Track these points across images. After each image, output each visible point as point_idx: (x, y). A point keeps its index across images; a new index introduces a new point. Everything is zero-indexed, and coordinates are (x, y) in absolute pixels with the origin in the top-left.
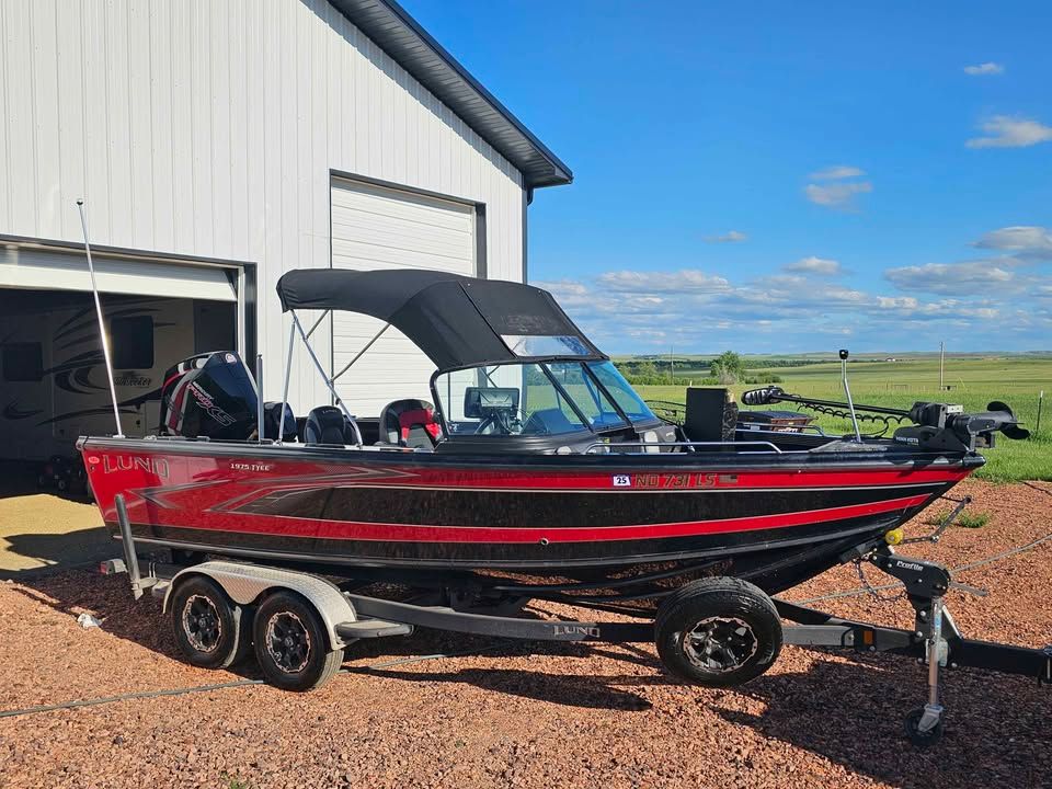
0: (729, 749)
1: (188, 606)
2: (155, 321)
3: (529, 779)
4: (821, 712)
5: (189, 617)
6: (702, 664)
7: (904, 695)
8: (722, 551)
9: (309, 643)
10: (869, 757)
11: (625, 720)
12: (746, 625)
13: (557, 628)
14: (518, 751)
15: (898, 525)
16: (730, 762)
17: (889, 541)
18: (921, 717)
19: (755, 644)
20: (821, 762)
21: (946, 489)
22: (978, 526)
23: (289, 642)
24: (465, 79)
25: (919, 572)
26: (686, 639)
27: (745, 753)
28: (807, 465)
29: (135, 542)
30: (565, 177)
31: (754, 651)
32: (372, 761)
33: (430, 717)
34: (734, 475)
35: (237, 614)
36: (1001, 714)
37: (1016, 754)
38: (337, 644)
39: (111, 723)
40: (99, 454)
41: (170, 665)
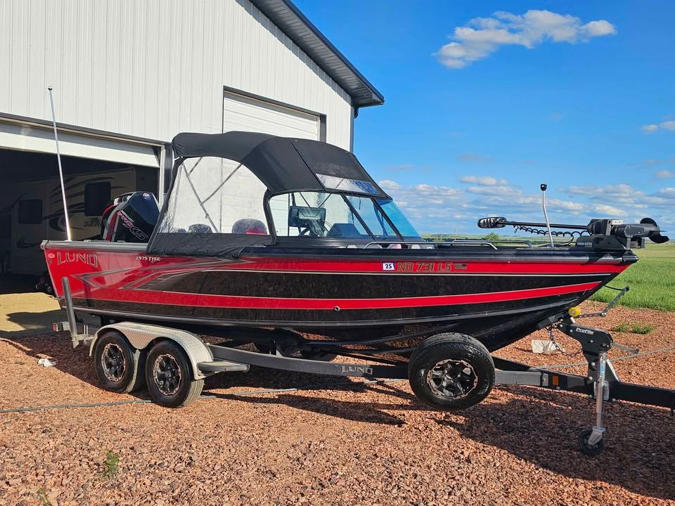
0: (456, 451)
1: (106, 351)
2: (112, 186)
3: (315, 463)
4: (523, 432)
5: (106, 358)
6: (440, 393)
7: (582, 425)
8: (456, 317)
9: (180, 375)
10: (553, 460)
11: (388, 432)
12: (469, 366)
13: (344, 367)
14: (312, 447)
15: (577, 303)
16: (456, 459)
17: (571, 314)
18: (590, 435)
19: (476, 380)
20: (519, 461)
21: (610, 278)
22: (645, 333)
23: (168, 374)
24: (314, 32)
25: (591, 335)
26: (429, 375)
27: (466, 454)
28: (514, 258)
29: (75, 311)
30: (379, 100)
31: (475, 385)
32: (212, 449)
33: (257, 425)
34: (464, 263)
35: (136, 356)
36: (648, 440)
37: (655, 463)
38: (198, 375)
39: (44, 421)
40: (54, 252)
41: (92, 390)
